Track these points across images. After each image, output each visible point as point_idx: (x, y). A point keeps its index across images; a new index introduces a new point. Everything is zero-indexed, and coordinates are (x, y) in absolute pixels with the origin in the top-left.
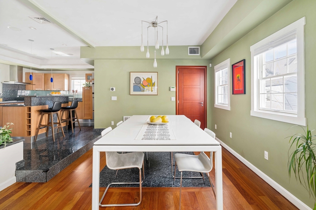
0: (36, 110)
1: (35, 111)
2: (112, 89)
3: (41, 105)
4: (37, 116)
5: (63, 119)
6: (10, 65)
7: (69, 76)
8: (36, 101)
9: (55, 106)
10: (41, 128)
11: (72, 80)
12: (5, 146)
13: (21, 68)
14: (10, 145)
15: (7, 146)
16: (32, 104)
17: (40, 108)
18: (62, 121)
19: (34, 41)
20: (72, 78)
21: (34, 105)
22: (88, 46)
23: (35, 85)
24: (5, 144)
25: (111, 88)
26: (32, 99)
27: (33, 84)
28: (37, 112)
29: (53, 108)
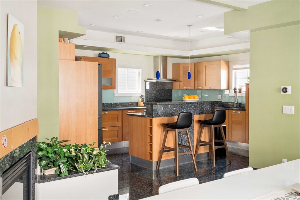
0: (159, 123)
1: (158, 125)
2: (285, 90)
3: (167, 116)
4: (160, 132)
5: (202, 140)
6: (154, 56)
7: (228, 63)
8: (159, 110)
9: (181, 119)
10: (165, 151)
11: (234, 71)
12: (95, 171)
13: (165, 58)
14: (101, 171)
15: (97, 172)
16: (154, 115)
17: (165, 120)
18: (201, 144)
19: (161, 20)
20: (234, 67)
21: (157, 117)
22: (233, 9)
23: (182, 81)
24: (96, 169)
25: (282, 87)
26: (154, 108)
27: (181, 80)
28: (161, 126)
29: (178, 122)
